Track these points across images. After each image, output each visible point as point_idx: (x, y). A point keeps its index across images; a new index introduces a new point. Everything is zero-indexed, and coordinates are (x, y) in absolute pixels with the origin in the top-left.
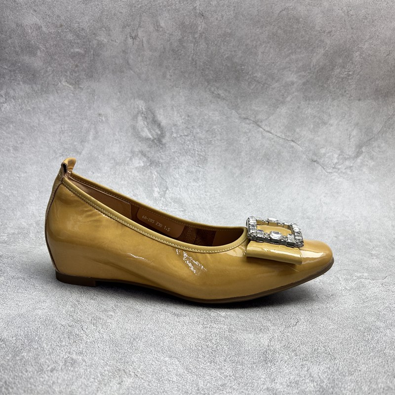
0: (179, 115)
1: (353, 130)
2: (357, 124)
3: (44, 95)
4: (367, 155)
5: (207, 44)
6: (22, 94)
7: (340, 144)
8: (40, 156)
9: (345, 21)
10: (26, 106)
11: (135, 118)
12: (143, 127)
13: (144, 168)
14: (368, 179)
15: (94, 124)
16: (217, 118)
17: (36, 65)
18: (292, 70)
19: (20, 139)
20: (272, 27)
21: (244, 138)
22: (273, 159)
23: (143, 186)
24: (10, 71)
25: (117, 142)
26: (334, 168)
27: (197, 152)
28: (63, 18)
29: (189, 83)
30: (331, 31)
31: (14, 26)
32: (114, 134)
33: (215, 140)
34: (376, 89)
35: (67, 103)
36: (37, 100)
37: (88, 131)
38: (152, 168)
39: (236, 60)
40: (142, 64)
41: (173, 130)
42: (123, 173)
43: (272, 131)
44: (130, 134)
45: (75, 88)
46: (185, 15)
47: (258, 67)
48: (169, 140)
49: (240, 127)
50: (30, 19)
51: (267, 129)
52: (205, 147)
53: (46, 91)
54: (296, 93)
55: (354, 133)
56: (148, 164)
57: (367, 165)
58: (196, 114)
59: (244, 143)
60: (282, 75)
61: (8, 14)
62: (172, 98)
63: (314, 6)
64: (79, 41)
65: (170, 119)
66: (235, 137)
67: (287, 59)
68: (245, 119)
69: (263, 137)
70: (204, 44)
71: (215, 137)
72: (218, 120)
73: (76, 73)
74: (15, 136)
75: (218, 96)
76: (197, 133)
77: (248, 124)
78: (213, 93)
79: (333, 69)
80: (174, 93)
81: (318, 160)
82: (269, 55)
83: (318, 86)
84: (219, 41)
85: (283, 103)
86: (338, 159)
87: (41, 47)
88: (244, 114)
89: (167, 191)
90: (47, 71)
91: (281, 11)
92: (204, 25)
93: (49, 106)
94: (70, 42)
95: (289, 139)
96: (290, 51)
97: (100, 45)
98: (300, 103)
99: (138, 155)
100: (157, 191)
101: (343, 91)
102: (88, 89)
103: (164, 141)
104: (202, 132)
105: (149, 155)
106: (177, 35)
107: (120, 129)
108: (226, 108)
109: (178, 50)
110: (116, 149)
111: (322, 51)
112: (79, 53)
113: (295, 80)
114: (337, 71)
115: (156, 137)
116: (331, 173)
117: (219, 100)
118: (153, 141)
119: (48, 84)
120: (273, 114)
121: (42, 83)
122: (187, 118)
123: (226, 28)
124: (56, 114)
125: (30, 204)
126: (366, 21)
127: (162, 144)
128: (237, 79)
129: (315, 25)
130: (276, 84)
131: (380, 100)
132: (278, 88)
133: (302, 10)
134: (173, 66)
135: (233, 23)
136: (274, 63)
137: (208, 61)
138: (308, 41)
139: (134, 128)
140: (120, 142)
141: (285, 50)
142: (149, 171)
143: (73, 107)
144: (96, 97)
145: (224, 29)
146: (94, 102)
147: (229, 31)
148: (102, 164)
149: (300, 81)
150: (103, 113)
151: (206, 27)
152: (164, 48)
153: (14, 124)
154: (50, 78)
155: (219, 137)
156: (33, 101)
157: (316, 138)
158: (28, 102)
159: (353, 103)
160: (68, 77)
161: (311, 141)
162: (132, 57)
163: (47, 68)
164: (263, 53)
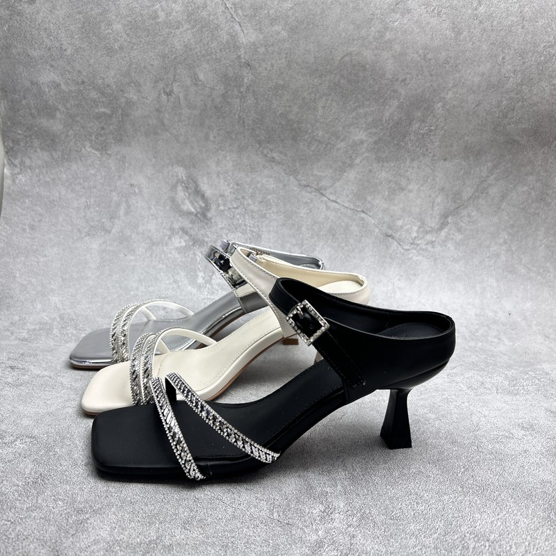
0: (226, 183)
1: (437, 196)
2: (442, 189)
3: (66, 164)
4: (453, 228)
5: (255, 99)
6: (39, 162)
7: (420, 214)
8: (61, 236)
9: (422, 67)
10: (44, 177)
11: (174, 188)
12: (184, 199)
13: (187, 248)
14: (452, 257)
15: (125, 197)
16: (272, 186)
17: (55, 128)
18: (360, 126)
19: (38, 216)
20: (333, 76)
21: (305, 209)
22: (340, 235)
23: (185, 270)
24: (26, 136)
25: (154, 217)
26: (412, 244)
27: (248, 228)
28: (84, 73)
29: (236, 145)
30: (406, 79)
31: (28, 84)
32: (150, 208)
33: (270, 213)
34: (465, 147)
35: (92, 172)
36: (57, 170)
37: (118, 205)
38: (195, 248)
39: (291, 117)
40: (180, 125)
41: (220, 202)
42: (161, 254)
43: (339, 201)
44: (168, 208)
45: (102, 154)
46: (227, 65)
47: (318, 124)
48: (215, 214)
49: (300, 196)
50: (47, 77)
51: (333, 198)
52: (258, 221)
53: (67, 159)
54: (367, 154)
55: (439, 200)
56: (190, 244)
57: (453, 239)
58: (246, 182)
59: (305, 216)
60: (349, 132)
61: (21, 70)
62: (218, 163)
63: (383, 50)
64: (104, 100)
65: (216, 189)
66: (294, 209)
67: (353, 114)
68: (305, 186)
69: (328, 208)
70: (252, 99)
71: (270, 209)
72: (273, 188)
73: (102, 136)
74: (32, 213)
75: (273, 160)
76: (249, 205)
77: (311, 192)
78: (266, 156)
79: (410, 124)
80: (220, 158)
81: (394, 234)
82: (331, 110)
83: (392, 145)
84: (269, 94)
85: (351, 166)
86: (417, 232)
87: (60, 107)
88: (305, 180)
89: (214, 276)
90: (68, 136)
91: (342, 57)
92: (251, 76)
93: (71, 177)
94: (94, 101)
95: (359, 210)
96: (357, 104)
97: (129, 103)
98: (371, 166)
99: (178, 232)
100: (202, 277)
101: (425, 150)
102: (117, 155)
103: (209, 215)
104: (254, 203)
105: (192, 232)
106: (220, 89)
107: (157, 202)
108: (283, 174)
109: (222, 107)
110: (152, 226)
111: (396, 103)
112: (104, 114)
113: (365, 138)
114: (416, 126)
115: (199, 210)
116: (409, 250)
117: (273, 164)
118: (196, 215)
119: (70, 150)
120: (339, 179)
121: (63, 150)
122: (236, 187)
123: (277, 79)
124: (80, 186)
125: (52, 294)
126: (447, 66)
127: (207, 219)
128: (294, 139)
129: (386, 72)
130: (342, 144)
131: (471, 159)
132: (344, 148)
133: (368, 54)
134: (216, 126)
135: (285, 73)
136: (337, 119)
137: (258, 119)
138: (378, 91)
139: (173, 200)
140: (156, 218)
141: (350, 103)
142: (192, 252)
143: (100, 177)
144: (126, 165)
145: (275, 81)
146: (124, 170)
147: (282, 83)
148: (135, 245)
149: (370, 140)
150: (135, 183)
151: (254, 78)
152: (205, 105)
153: (30, 199)
154: (72, 144)
155: (274, 209)
156: (53, 171)
157: (392, 208)
158: (47, 172)
159: (437, 164)
160: (93, 143)
161: (385, 211)
162: (167, 116)
163: (68, 132)
164: (324, 107)
